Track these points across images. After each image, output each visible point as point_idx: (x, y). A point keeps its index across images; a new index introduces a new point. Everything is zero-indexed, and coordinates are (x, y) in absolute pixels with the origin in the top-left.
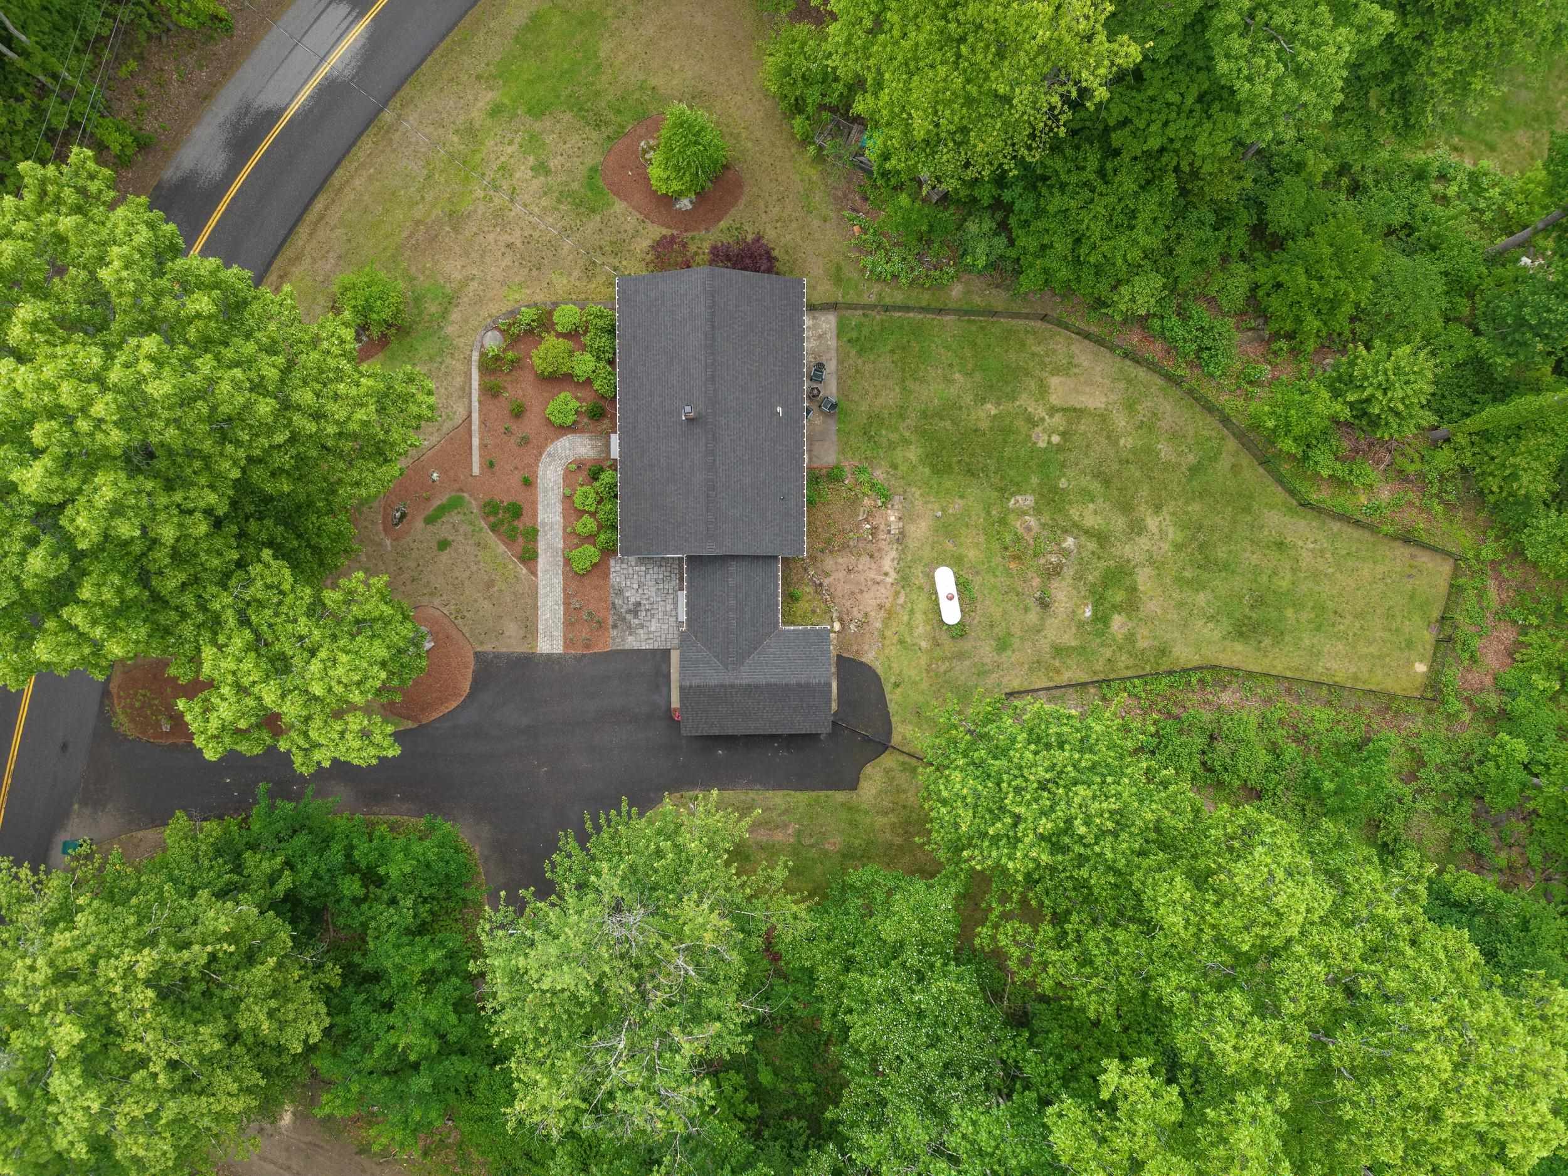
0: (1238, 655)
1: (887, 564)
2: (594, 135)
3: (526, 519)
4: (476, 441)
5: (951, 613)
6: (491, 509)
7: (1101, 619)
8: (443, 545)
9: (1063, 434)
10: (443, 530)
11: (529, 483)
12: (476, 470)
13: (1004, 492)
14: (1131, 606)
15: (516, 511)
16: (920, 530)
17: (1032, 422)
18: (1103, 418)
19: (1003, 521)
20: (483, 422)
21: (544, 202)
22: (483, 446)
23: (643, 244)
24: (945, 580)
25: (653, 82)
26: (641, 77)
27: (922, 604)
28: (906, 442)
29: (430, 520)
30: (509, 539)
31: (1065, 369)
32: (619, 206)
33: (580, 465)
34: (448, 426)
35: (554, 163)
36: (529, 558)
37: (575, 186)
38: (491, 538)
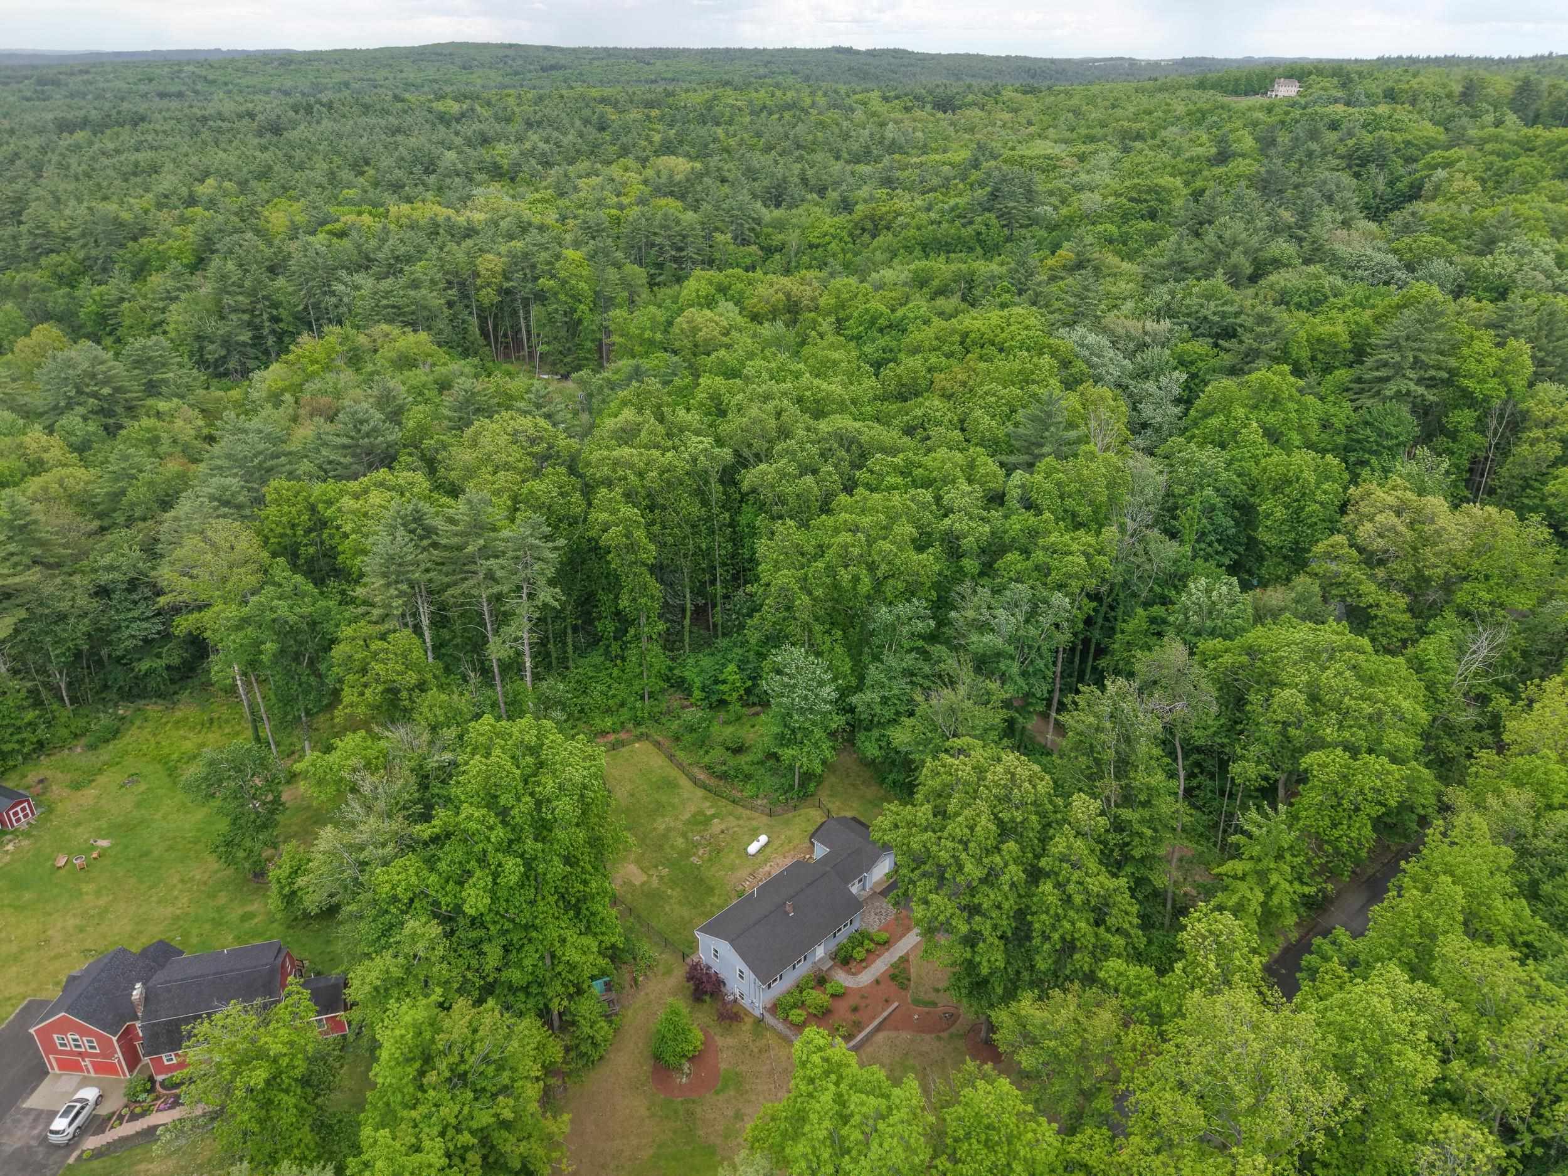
0: (684, 781)
1: (767, 868)
2: (698, 1110)
3: (892, 971)
4: (885, 1014)
5: (763, 839)
6: (904, 987)
7: (714, 816)
8: (937, 991)
9: (656, 867)
10: (933, 996)
11: (877, 982)
12: (896, 1004)
13: (698, 868)
14: (701, 812)
15: (893, 978)
16: (743, 873)
17: (661, 878)
18: (637, 862)
19: (710, 860)
20: (874, 1018)
21: (753, 1098)
22: (884, 1010)
23: (730, 1041)
24: (753, 848)
25: (647, 1113)
26: (647, 1121)
27: (768, 850)
28: (712, 905)
29: (935, 1004)
30: (906, 970)
31: (630, 884)
32: (723, 1066)
33: (849, 972)
34: (893, 1034)
35: (730, 1113)
36: (904, 959)
37: (732, 1093)
38: (913, 977)
